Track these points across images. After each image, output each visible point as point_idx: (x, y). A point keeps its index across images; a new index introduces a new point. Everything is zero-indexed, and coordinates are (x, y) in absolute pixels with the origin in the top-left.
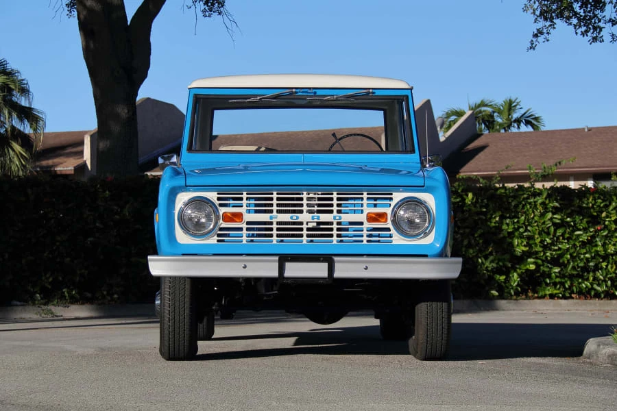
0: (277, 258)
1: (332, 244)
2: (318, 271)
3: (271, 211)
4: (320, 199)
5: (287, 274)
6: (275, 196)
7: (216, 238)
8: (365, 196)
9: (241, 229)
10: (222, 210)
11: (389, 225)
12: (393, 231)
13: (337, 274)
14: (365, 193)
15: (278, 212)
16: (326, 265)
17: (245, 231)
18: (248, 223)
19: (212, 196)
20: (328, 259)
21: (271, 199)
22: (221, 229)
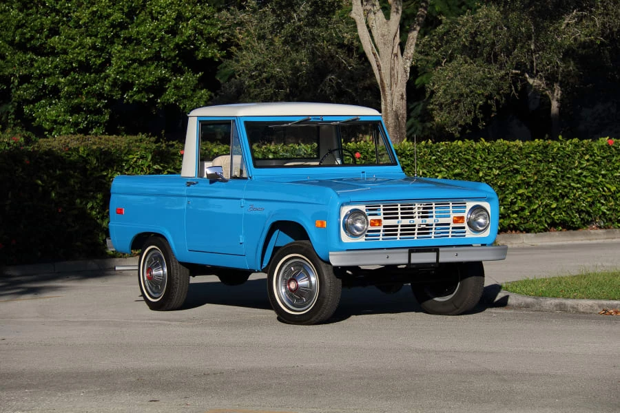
0: (407, 250)
1: (432, 239)
2: (429, 258)
3: (397, 218)
4: (424, 208)
5: (413, 261)
6: (399, 207)
7: (364, 237)
8: (451, 205)
9: (379, 231)
10: (370, 218)
11: (465, 224)
12: (467, 228)
13: (441, 260)
14: (451, 203)
15: (402, 218)
16: (435, 254)
17: (382, 233)
18: (384, 227)
19: (363, 208)
20: (435, 249)
21: (397, 209)
22: (369, 231)
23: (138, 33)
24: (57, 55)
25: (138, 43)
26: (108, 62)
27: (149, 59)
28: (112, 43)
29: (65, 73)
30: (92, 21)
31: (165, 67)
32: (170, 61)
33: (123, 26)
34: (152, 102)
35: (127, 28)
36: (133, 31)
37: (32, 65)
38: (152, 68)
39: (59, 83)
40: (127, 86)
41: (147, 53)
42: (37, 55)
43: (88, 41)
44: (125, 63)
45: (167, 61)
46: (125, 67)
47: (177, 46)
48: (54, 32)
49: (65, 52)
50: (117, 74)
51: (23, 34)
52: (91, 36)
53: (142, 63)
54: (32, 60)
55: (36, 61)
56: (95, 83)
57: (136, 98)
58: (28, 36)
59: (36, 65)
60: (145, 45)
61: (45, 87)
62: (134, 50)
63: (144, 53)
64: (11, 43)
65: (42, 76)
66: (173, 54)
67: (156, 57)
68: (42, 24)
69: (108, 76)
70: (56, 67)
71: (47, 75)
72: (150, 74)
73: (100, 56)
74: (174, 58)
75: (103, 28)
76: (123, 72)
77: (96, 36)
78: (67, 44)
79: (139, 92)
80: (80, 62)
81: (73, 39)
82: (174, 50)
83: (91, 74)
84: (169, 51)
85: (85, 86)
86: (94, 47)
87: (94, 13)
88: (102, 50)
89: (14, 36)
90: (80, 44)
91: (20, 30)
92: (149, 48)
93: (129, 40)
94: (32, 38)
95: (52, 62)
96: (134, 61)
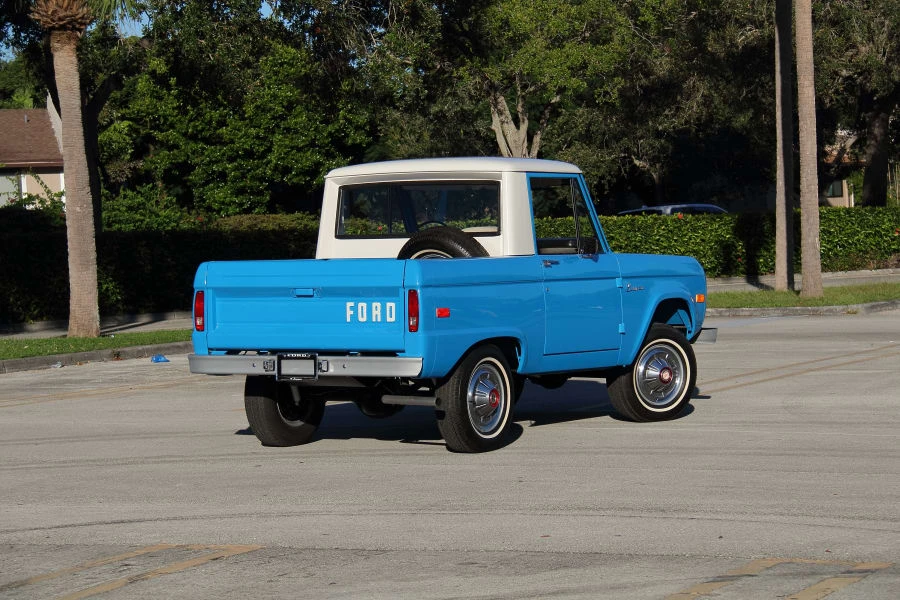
23: (296, 123)
24: (225, 144)
25: (296, 132)
26: (269, 150)
27: (307, 146)
28: (273, 133)
29: (231, 160)
30: (256, 114)
31: (319, 153)
32: (324, 147)
33: (282, 118)
34: (309, 184)
35: (285, 119)
36: (291, 121)
37: (203, 154)
38: (309, 153)
39: (227, 168)
40: (286, 170)
41: (303, 141)
42: (207, 144)
43: (253, 131)
44: (285, 150)
45: (320, 147)
46: (285, 154)
47: (330, 134)
48: (222, 123)
49: (232, 142)
50: (278, 160)
51: (195, 127)
52: (255, 127)
53: (299, 150)
54: (203, 149)
55: (207, 150)
56: (258, 167)
57: (295, 180)
58: (200, 128)
59: (206, 153)
60: (302, 134)
61: (214, 172)
62: (292, 139)
63: (301, 141)
64: (185, 135)
65: (211, 162)
66: (326, 141)
67: (312, 144)
68: (211, 117)
69: (270, 161)
70: (224, 154)
71: (217, 162)
72: (307, 159)
73: (262, 144)
74: (327, 145)
75: (265, 120)
76: (283, 158)
77: (259, 127)
78: (234, 135)
79: (297, 175)
80: (245, 150)
81: (239, 130)
82: (327, 137)
83: (254, 160)
84: (323, 138)
85: (249, 171)
86: (257, 137)
87: (257, 107)
88: (264, 139)
89: (187, 129)
90: (245, 134)
91: (192, 123)
92: (306, 136)
93: (288, 130)
94: (203, 130)
95: (220, 150)
96: (292, 148)
